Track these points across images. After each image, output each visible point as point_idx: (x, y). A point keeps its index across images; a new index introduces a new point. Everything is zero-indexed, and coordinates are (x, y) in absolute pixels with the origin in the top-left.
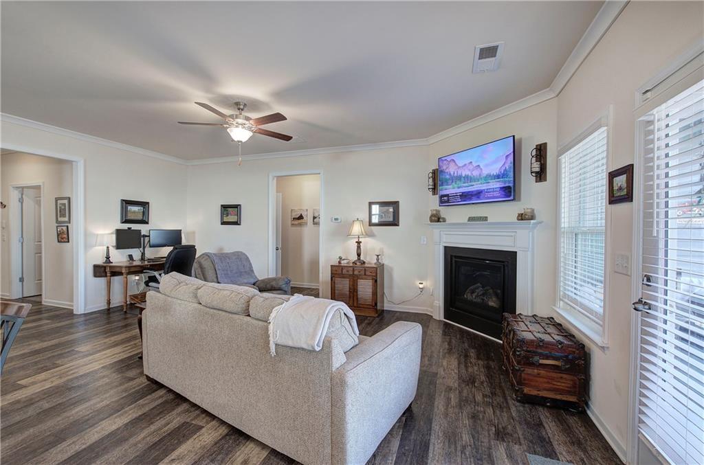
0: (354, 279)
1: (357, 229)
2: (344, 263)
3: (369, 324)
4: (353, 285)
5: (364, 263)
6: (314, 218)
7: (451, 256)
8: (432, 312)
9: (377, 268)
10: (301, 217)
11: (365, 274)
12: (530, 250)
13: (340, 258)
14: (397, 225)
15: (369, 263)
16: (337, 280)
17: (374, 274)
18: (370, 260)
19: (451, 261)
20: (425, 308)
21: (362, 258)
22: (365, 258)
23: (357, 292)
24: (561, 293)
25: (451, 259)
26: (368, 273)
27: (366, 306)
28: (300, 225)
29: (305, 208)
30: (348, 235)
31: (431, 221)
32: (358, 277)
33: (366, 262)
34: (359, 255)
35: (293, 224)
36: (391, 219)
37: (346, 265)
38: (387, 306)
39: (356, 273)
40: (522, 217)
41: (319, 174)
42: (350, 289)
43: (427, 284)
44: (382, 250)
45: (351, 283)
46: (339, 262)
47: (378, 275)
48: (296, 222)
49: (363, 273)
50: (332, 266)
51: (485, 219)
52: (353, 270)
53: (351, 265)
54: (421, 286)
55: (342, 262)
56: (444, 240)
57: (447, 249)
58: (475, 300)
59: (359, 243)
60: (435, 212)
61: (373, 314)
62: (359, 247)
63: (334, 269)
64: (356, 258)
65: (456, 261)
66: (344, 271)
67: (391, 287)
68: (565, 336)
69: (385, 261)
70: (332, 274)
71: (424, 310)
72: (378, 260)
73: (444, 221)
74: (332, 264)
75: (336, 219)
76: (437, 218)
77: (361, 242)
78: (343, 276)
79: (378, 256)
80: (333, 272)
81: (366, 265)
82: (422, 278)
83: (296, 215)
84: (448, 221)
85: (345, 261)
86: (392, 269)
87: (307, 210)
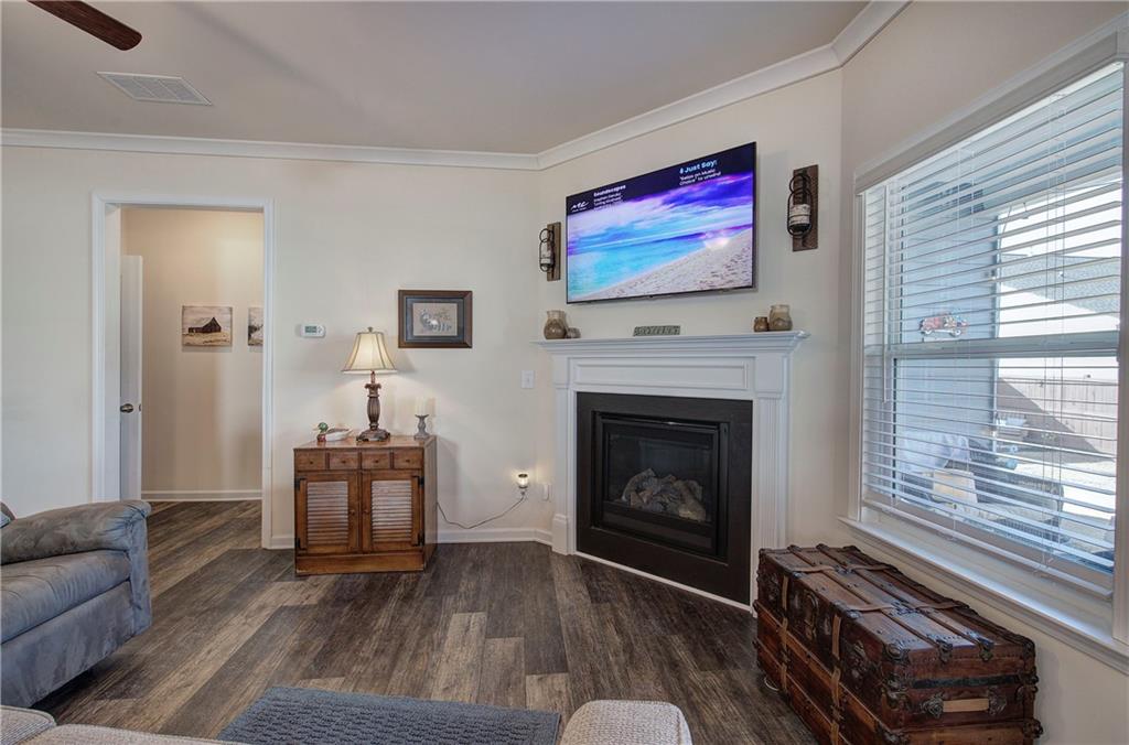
0: (362, 483)
1: (369, 353)
2: (333, 440)
3: (407, 598)
4: (360, 498)
5: (388, 435)
6: (252, 329)
7: (594, 413)
8: (550, 538)
9: (423, 450)
10: (213, 327)
11: (392, 468)
12: (784, 395)
13: (323, 428)
14: (466, 345)
15: (400, 437)
16: (314, 488)
17: (416, 466)
18: (401, 428)
19: (594, 426)
20: (532, 530)
21: (382, 424)
22: (390, 423)
23: (370, 513)
24: (864, 489)
25: (594, 418)
26: (400, 463)
27: (393, 547)
28: (211, 346)
29: (225, 304)
30: (346, 369)
31: (549, 335)
32: (374, 475)
33: (392, 433)
34: (374, 418)
35: (188, 344)
36: (453, 332)
37: (337, 445)
38: (444, 534)
39: (368, 464)
40: (766, 325)
41: (261, 210)
42: (350, 506)
43: (537, 476)
44: (431, 404)
45: (354, 492)
46: (320, 439)
47: (426, 466)
48: (199, 339)
49: (385, 463)
50: (296, 450)
51: (676, 329)
52: (360, 459)
53: (354, 445)
54: (523, 482)
55: (328, 437)
56: (578, 380)
57: (583, 399)
58: (648, 507)
59: (373, 388)
60: (556, 317)
61: (414, 564)
62: (373, 399)
63: (304, 458)
64: (365, 425)
65: (604, 424)
66: (335, 463)
67: (454, 490)
68: (950, 609)
69: (438, 429)
70: (297, 471)
71: (529, 534)
72: (422, 428)
73: (577, 335)
74: (298, 446)
75: (308, 329)
76: (559, 330)
77: (379, 386)
78: (329, 475)
79: (422, 418)
80: (301, 467)
81: (393, 443)
82: (524, 463)
83: (199, 321)
84: (584, 337)
85: (337, 435)
86: (455, 446)
87: (231, 309)
